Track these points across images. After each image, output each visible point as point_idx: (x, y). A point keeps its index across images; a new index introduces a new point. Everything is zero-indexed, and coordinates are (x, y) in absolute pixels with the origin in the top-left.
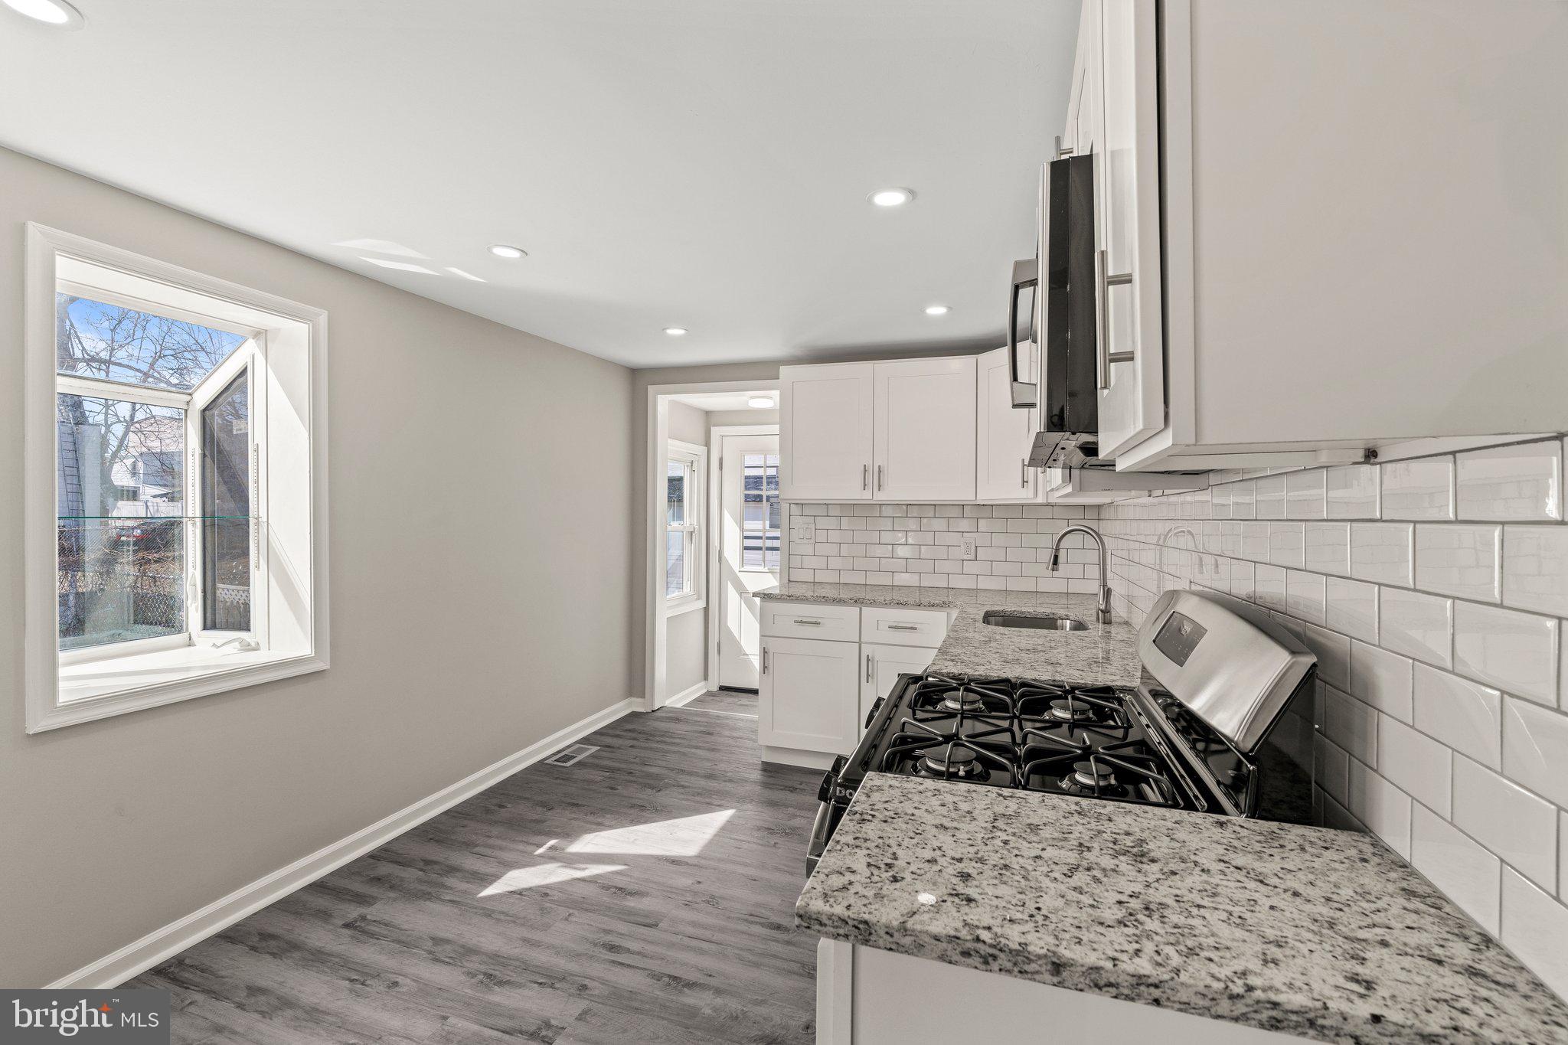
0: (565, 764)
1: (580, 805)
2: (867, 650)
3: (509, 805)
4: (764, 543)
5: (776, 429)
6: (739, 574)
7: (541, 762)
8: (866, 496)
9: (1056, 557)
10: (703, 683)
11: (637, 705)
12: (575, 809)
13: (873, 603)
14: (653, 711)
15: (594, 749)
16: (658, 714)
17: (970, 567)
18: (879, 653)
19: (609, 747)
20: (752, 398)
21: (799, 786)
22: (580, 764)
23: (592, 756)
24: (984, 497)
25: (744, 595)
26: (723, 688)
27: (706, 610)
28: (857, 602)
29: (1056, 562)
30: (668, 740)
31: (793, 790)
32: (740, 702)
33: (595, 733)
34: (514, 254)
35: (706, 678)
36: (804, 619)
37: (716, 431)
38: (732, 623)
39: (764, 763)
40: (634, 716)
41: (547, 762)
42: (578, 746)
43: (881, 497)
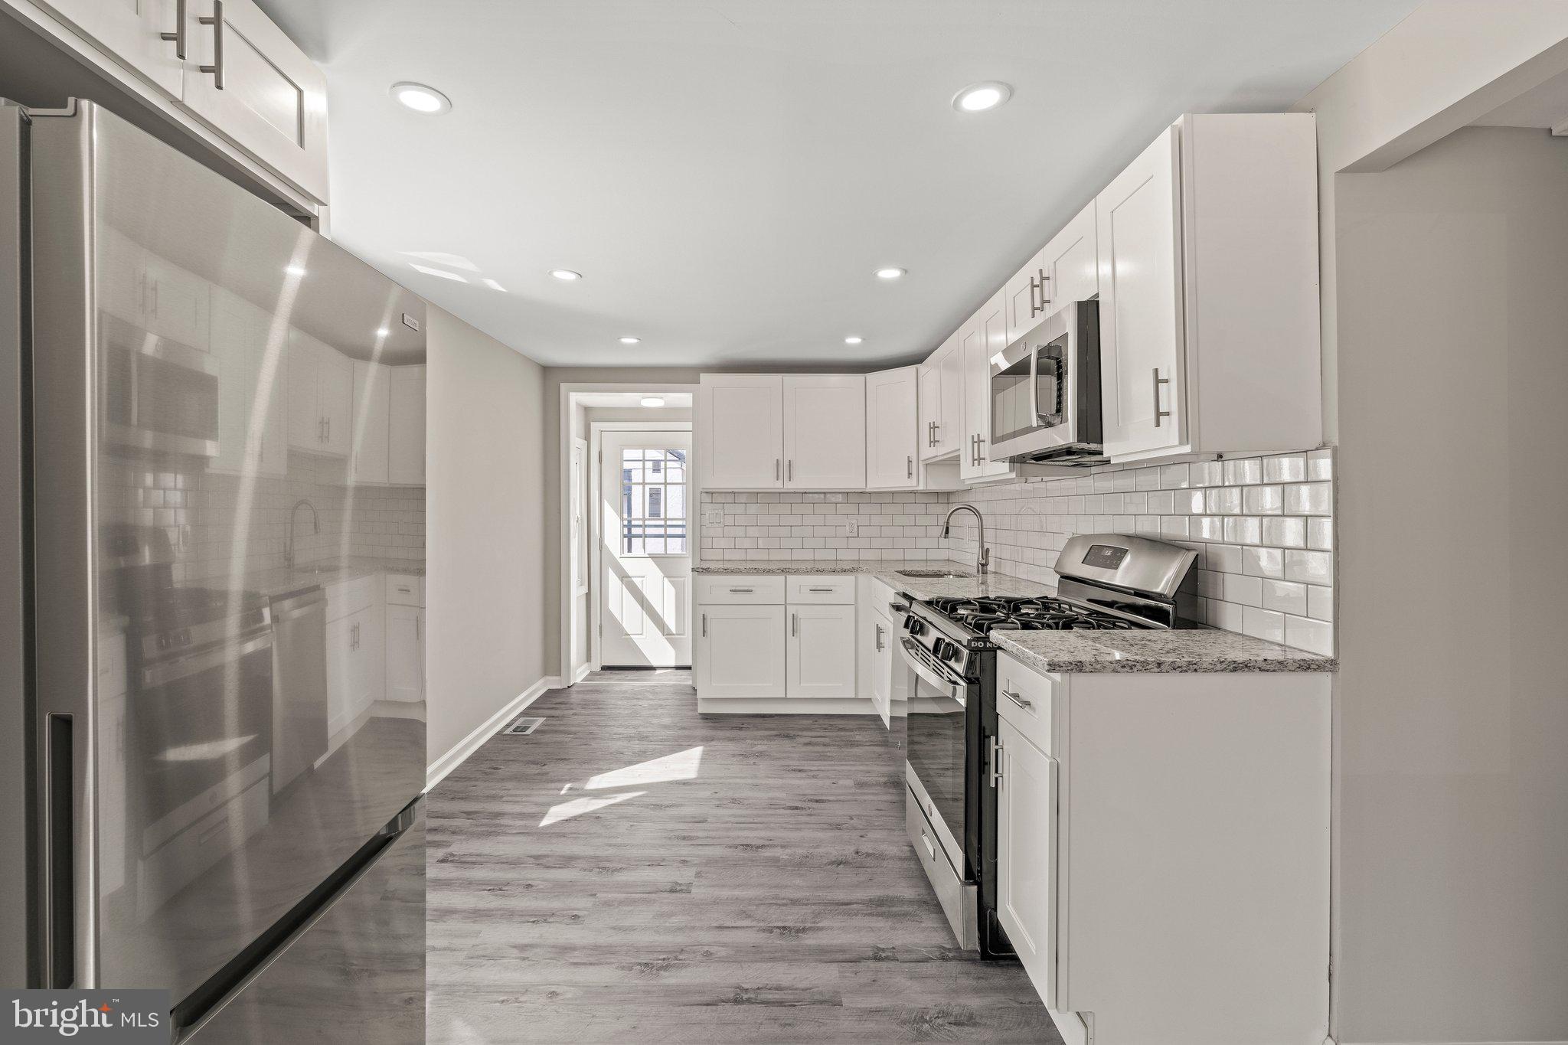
0: (524, 733)
1: (569, 759)
2: (791, 610)
3: (502, 767)
4: (666, 531)
5: (689, 426)
6: (620, 560)
7: (499, 733)
8: (778, 485)
9: (947, 528)
10: (586, 665)
11: (554, 683)
12: (566, 762)
13: (797, 572)
14: (569, 687)
15: (541, 720)
16: (573, 689)
17: (853, 543)
18: (802, 612)
19: (553, 717)
20: (643, 398)
21: (742, 726)
22: (536, 731)
23: (543, 724)
24: (873, 485)
25: (625, 579)
26: (604, 668)
27: (588, 595)
28: (784, 571)
29: (947, 532)
30: (600, 706)
31: (740, 729)
32: (628, 678)
33: (528, 708)
34: (571, 277)
35: (589, 659)
36: (737, 588)
37: (595, 427)
38: (613, 606)
39: (701, 714)
40: (551, 693)
41: (506, 732)
42: (522, 719)
43: (790, 486)
